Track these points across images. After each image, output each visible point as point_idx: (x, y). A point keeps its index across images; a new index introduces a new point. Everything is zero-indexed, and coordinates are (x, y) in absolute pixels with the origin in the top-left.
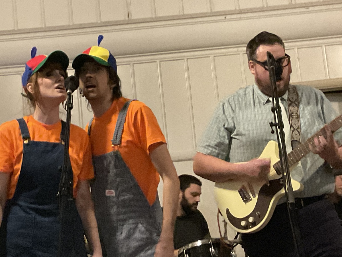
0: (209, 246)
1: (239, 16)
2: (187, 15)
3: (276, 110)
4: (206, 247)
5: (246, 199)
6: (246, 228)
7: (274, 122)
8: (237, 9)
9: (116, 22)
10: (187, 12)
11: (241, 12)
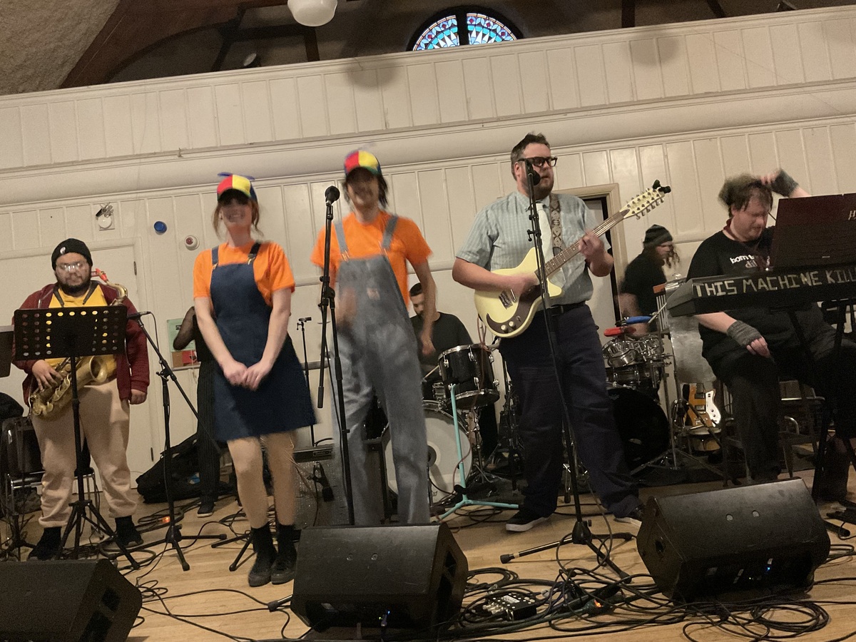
0: (468, 351)
1: (495, 124)
2: (443, 124)
3: (534, 218)
4: (465, 352)
5: (506, 305)
6: (506, 332)
7: (531, 230)
8: (495, 116)
9: (374, 131)
10: (445, 120)
11: (498, 120)
